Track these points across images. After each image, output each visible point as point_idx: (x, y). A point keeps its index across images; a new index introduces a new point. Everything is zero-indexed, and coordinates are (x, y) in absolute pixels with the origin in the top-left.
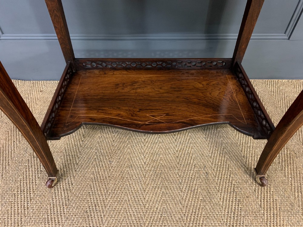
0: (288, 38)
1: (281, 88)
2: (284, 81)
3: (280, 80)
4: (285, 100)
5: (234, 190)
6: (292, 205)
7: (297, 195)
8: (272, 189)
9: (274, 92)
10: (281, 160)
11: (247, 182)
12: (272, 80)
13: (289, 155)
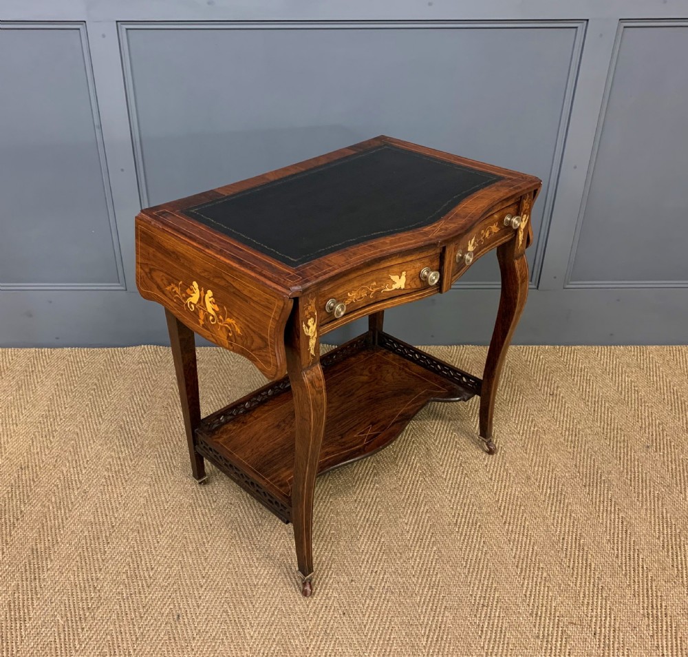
0: (535, 287)
1: (541, 357)
2: (547, 347)
3: (541, 346)
4: (544, 371)
5: (461, 465)
6: (528, 478)
7: (536, 469)
8: (507, 465)
9: (530, 362)
10: (524, 437)
11: (477, 458)
12: (531, 346)
13: (535, 432)
